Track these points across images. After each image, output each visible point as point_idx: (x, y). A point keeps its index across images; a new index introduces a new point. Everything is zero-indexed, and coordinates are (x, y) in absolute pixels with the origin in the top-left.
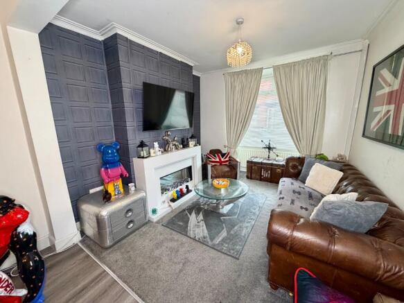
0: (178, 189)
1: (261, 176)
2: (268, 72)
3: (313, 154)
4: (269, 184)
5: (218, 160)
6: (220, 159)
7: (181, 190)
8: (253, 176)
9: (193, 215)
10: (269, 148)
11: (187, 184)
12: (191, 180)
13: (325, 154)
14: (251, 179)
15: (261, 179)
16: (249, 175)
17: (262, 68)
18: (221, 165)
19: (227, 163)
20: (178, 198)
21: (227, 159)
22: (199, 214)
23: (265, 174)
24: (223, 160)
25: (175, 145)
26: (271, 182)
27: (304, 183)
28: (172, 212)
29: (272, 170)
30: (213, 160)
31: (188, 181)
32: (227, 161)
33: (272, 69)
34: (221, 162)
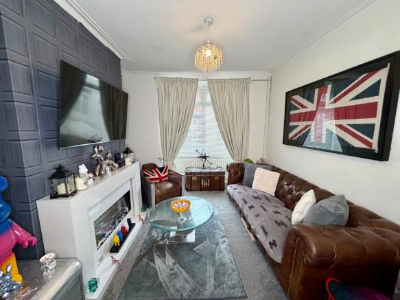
0: (118, 228)
1: (201, 185)
2: (202, 84)
3: (243, 159)
4: (209, 192)
5: (157, 176)
6: (159, 175)
7: (123, 228)
8: (193, 187)
9: (158, 261)
10: (204, 157)
11: (128, 216)
12: (130, 209)
13: (251, 159)
14: (191, 190)
15: (201, 189)
16: (189, 187)
17: (197, 79)
18: (161, 181)
19: (167, 178)
20: (122, 242)
21: (167, 174)
22: (165, 257)
23: (205, 183)
24: (162, 175)
25: (108, 165)
26: (210, 190)
27: (251, 187)
28: (120, 269)
29: (210, 178)
30: (152, 177)
31: (127, 213)
32: (166, 177)
33: (206, 82)
34: (160, 178)
